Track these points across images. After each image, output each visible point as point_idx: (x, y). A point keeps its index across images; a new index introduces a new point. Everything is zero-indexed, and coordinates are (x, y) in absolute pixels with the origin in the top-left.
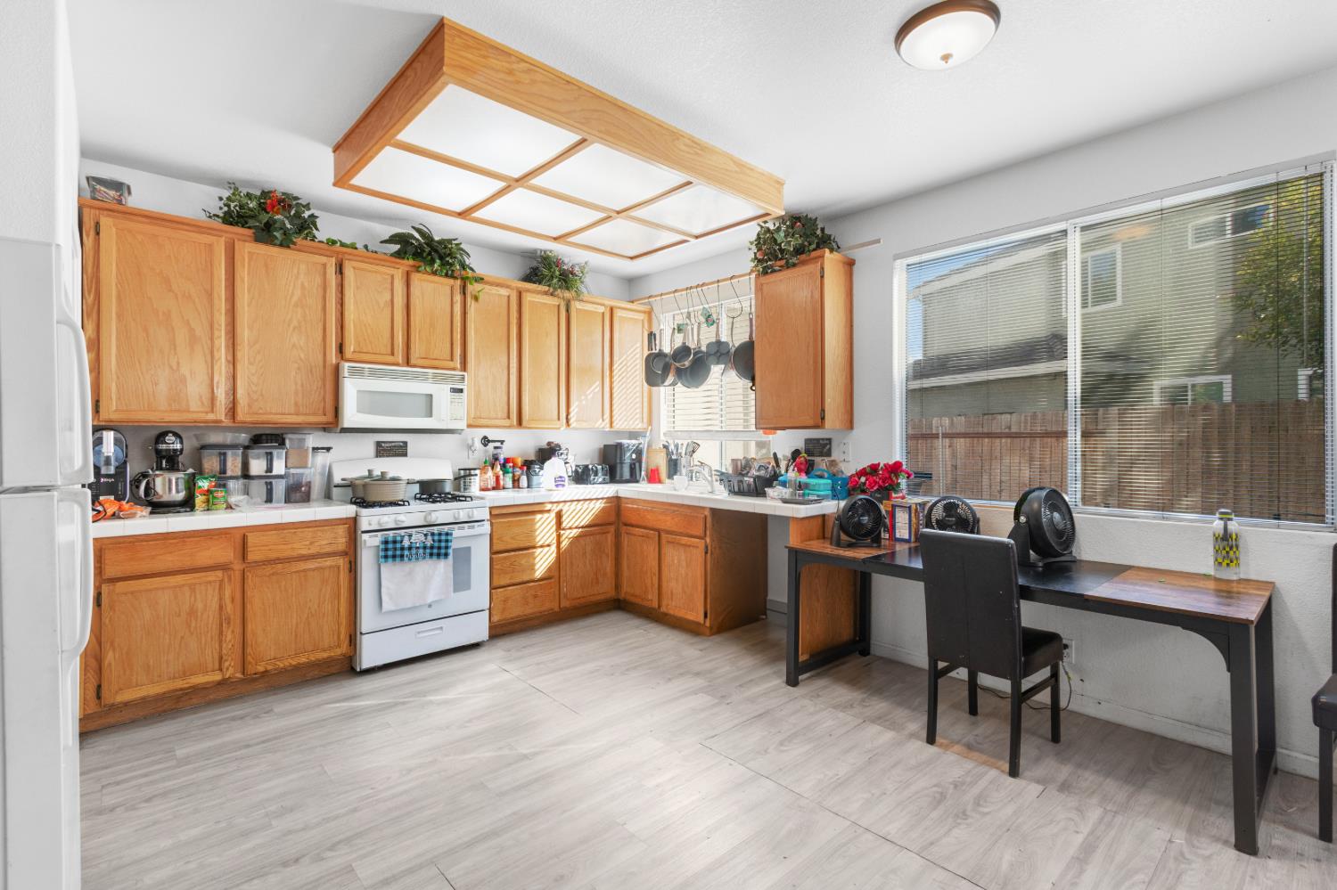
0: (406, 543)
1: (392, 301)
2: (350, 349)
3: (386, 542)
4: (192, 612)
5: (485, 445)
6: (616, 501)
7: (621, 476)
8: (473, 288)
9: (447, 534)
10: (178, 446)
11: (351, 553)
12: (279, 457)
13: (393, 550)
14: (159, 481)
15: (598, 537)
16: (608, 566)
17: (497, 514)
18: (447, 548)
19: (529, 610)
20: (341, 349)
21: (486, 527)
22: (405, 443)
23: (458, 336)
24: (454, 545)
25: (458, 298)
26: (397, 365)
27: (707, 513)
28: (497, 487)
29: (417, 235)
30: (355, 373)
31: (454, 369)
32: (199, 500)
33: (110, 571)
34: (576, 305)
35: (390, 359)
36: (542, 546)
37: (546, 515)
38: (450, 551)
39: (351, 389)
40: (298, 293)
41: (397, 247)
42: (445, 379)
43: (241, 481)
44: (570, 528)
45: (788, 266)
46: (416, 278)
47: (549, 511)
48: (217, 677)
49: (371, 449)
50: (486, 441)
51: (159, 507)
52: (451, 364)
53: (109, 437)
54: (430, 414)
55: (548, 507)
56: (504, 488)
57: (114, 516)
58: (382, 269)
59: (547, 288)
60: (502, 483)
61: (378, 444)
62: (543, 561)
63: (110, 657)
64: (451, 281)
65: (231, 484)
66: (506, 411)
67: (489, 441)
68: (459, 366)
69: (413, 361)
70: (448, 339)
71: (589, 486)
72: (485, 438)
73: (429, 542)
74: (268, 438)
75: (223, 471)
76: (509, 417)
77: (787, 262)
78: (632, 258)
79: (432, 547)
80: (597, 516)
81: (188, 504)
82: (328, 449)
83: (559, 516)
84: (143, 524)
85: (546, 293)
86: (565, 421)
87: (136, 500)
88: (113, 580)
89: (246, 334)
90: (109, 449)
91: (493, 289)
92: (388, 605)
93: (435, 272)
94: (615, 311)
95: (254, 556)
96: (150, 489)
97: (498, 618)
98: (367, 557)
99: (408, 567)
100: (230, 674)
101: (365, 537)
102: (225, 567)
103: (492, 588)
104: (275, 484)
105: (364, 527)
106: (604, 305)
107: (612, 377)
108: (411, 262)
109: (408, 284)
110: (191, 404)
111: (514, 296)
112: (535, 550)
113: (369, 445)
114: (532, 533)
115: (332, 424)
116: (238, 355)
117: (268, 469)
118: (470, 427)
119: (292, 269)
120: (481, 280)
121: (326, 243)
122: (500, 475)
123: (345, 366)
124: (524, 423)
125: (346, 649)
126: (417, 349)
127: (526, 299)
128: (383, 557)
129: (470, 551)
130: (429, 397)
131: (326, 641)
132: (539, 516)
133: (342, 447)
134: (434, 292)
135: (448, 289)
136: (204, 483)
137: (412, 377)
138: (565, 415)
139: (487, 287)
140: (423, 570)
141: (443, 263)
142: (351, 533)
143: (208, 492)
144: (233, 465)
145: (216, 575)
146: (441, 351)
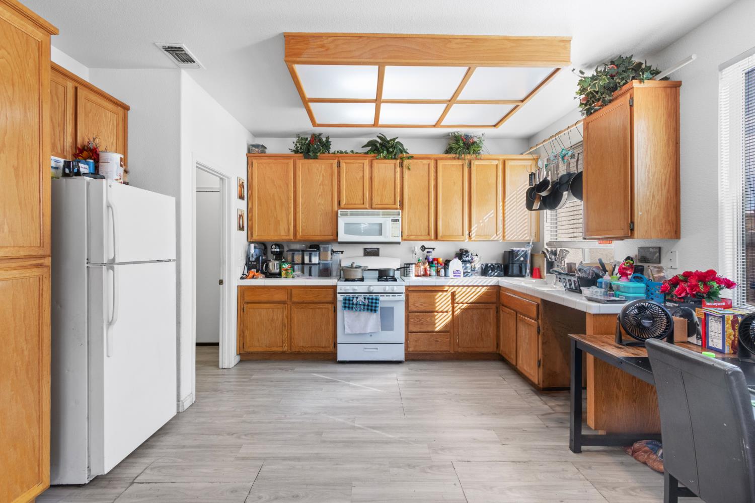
0: (355, 301)
1: (363, 176)
2: (344, 202)
3: (345, 299)
4: (273, 320)
5: (423, 251)
6: (498, 288)
7: (513, 272)
8: (406, 162)
9: (376, 299)
10: (278, 250)
11: (334, 302)
12: (316, 256)
13: (349, 304)
14: (270, 264)
15: (483, 311)
16: (491, 330)
17: (409, 290)
18: (376, 307)
19: (432, 348)
20: (339, 203)
21: (403, 297)
22: (378, 249)
23: (398, 190)
24: (380, 305)
25: (398, 169)
26: (366, 209)
27: (539, 302)
28: (425, 275)
29: (379, 140)
30: (345, 214)
31: (397, 209)
32: (283, 273)
33: (247, 299)
34: (476, 163)
35: (363, 206)
36: (442, 312)
37: (445, 293)
38: (379, 309)
39: (342, 222)
40: (321, 178)
41: (369, 149)
42: (388, 215)
43: (300, 266)
44: (462, 303)
45: (605, 103)
46: (375, 162)
47: (447, 291)
48: (281, 350)
49: (361, 252)
50: (423, 248)
51: (269, 275)
52: (394, 206)
53: (252, 246)
54: (381, 234)
55: (446, 288)
56: (430, 275)
57: (253, 277)
58: (358, 161)
59: (454, 156)
60: (428, 272)
61: (365, 249)
62: (441, 321)
63: (246, 333)
64: (394, 161)
65: (296, 267)
66: (427, 231)
67: (425, 248)
68: (399, 207)
69: (374, 206)
70: (393, 193)
71: (488, 277)
72: (423, 246)
73: (367, 303)
74: (314, 247)
75: (293, 261)
76: (429, 234)
77: (604, 101)
78: (495, 126)
79: (368, 306)
80: (481, 297)
81: (279, 275)
82: (342, 252)
83: (453, 295)
84: (261, 281)
85: (454, 158)
86: (467, 236)
87: (263, 273)
88: (248, 303)
89: (300, 200)
90: (252, 251)
91: (420, 161)
92: (348, 331)
93: (385, 158)
94: (507, 162)
95: (294, 299)
96: (267, 267)
97: (411, 349)
98: (340, 306)
99: (357, 313)
100: (286, 349)
101: (339, 296)
102: (284, 303)
103: (408, 332)
104: (313, 268)
105: (338, 291)
106: (498, 160)
107: (504, 206)
108: (373, 154)
109: (371, 166)
110: (281, 232)
111: (432, 163)
112: (436, 314)
113: (360, 250)
114: (433, 304)
115: (335, 240)
116: (298, 210)
117: (310, 261)
118: (405, 240)
119: (318, 168)
120: (412, 157)
121: (334, 153)
122: (428, 268)
123: (339, 211)
124: (439, 238)
125: (331, 349)
126: (376, 200)
127: (441, 164)
128: (345, 307)
129: (393, 308)
130: (381, 225)
131: (324, 344)
132: (440, 293)
133: (349, 251)
134: (385, 168)
135: (393, 165)
136: (286, 266)
137: (373, 215)
138: (467, 233)
139: (415, 161)
140: (364, 315)
141: (389, 152)
142: (335, 293)
143: (286, 270)
144: (298, 258)
145: (281, 306)
146: (389, 199)
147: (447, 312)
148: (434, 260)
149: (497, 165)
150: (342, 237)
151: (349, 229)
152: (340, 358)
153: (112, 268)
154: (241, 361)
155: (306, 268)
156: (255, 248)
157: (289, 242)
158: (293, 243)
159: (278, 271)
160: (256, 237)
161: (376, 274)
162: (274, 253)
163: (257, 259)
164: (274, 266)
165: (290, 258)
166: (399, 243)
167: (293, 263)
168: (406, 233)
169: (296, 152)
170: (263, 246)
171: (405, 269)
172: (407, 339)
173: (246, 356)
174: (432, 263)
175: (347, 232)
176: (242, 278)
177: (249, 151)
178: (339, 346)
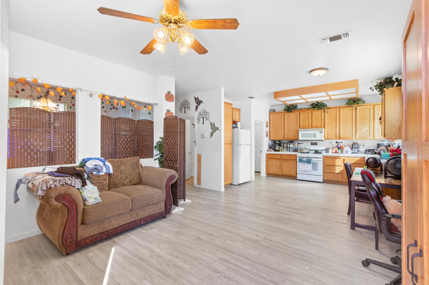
0: (303, 160)
1: (309, 117)
2: (301, 126)
3: (299, 159)
4: (276, 164)
5: (337, 143)
8: (326, 110)
9: (311, 159)
10: (279, 143)
11: (296, 160)
12: (291, 145)
13: (301, 161)
17: (325, 157)
18: (310, 162)
19: (334, 179)
21: (322, 159)
22: (317, 143)
23: (323, 121)
24: (312, 162)
25: (323, 113)
26: (310, 128)
28: (336, 152)
29: (316, 103)
30: (302, 130)
32: (280, 150)
33: (269, 157)
34: (358, 108)
35: (308, 127)
36: (339, 166)
37: (340, 159)
38: (311, 163)
39: (300, 133)
40: (293, 119)
41: (311, 106)
42: (318, 130)
43: (286, 148)
46: (313, 112)
47: (341, 158)
48: (279, 174)
49: (310, 144)
50: (337, 142)
51: (275, 150)
53: (270, 141)
54: (315, 137)
55: (341, 157)
56: (338, 153)
57: (271, 151)
58: (307, 111)
61: (311, 143)
62: (338, 170)
63: (268, 168)
64: (321, 110)
65: (285, 148)
67: (338, 142)
68: (323, 127)
69: (313, 127)
70: (321, 122)
73: (307, 160)
74: (292, 142)
75: (284, 146)
76: (336, 137)
80: (357, 161)
81: (279, 151)
82: (302, 144)
83: (344, 160)
84: (273, 152)
85: (348, 107)
87: (274, 150)
88: (269, 159)
89: (286, 126)
90: (270, 143)
91: (332, 109)
92: (300, 169)
93: (317, 109)
94: (375, 106)
95: (283, 158)
96: (275, 148)
97: (325, 179)
98: (298, 161)
99: (304, 164)
100: (280, 174)
101: (297, 158)
102: (280, 159)
103: (324, 172)
104: (291, 149)
105: (297, 156)
106: (371, 105)
107: (374, 125)
108: (312, 109)
109: (312, 113)
110: (280, 137)
111: (338, 109)
112: (336, 167)
113: (309, 143)
114: (335, 163)
115: (298, 140)
116: (285, 130)
117: (289, 146)
118: (326, 139)
119: (293, 115)
120: (329, 108)
121: (298, 109)
122: (337, 150)
123: (299, 129)
124: (341, 138)
125: (295, 175)
126: (314, 125)
127: (342, 110)
128: (299, 161)
129: (317, 163)
130: (315, 134)
131: (293, 173)
132: (338, 159)
133: (305, 143)
134: (317, 113)
135: (321, 112)
136: (281, 148)
137: (312, 130)
138: (355, 136)
139: (330, 109)
140: (306, 165)
141: (318, 107)
142: (296, 157)
143: (281, 149)
144: (285, 145)
145: (279, 160)
146: (319, 124)
147: (341, 166)
148: (341, 147)
149: (370, 108)
150: (300, 138)
151: (303, 135)
152: (298, 178)
153: (240, 146)
154: (267, 176)
155: (288, 149)
156: (271, 142)
157: (283, 140)
158: (284, 140)
159: (278, 149)
160: (272, 138)
161: (314, 152)
162: (278, 144)
163: (272, 146)
164: (277, 148)
165: (282, 145)
166: (323, 140)
167: (284, 147)
168: (326, 137)
169: (285, 110)
170: (274, 142)
171: (327, 150)
172: (323, 175)
173: (269, 175)
174: (340, 148)
175: (302, 137)
176: (267, 151)
177: (270, 112)
178: (298, 174)
